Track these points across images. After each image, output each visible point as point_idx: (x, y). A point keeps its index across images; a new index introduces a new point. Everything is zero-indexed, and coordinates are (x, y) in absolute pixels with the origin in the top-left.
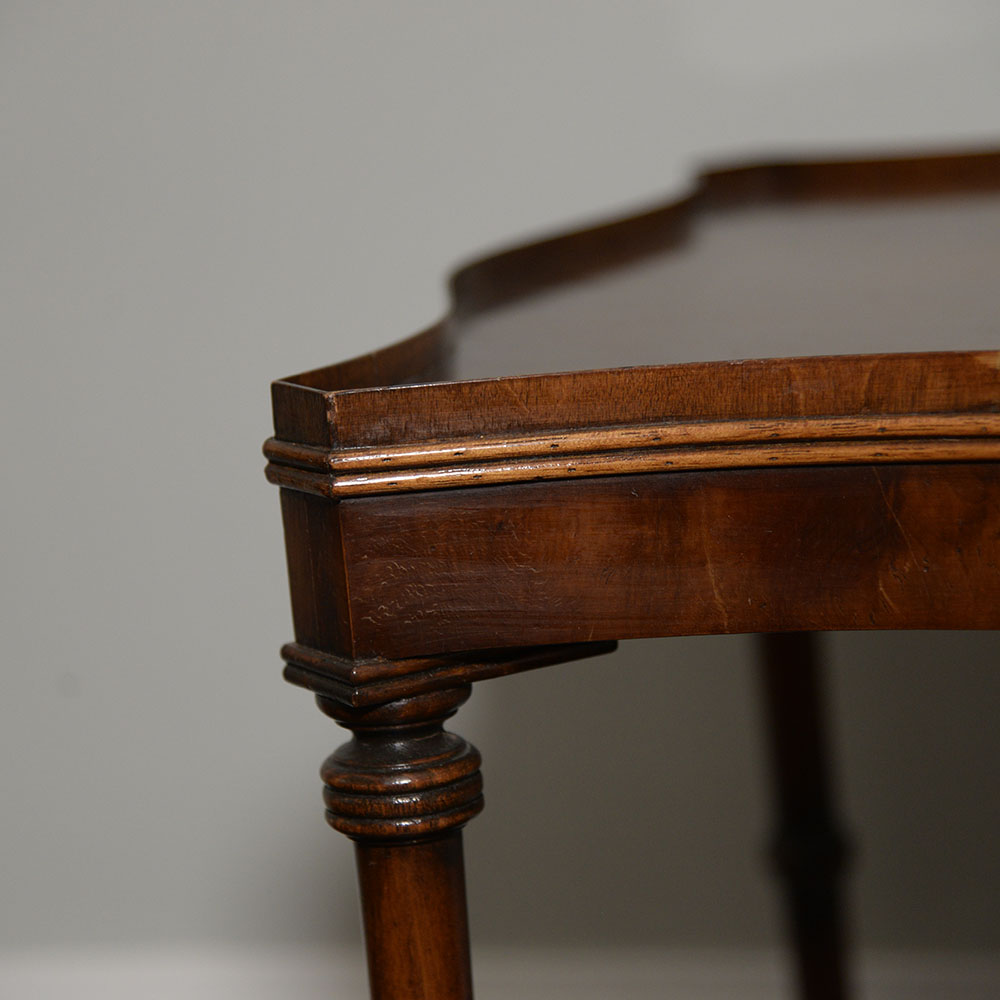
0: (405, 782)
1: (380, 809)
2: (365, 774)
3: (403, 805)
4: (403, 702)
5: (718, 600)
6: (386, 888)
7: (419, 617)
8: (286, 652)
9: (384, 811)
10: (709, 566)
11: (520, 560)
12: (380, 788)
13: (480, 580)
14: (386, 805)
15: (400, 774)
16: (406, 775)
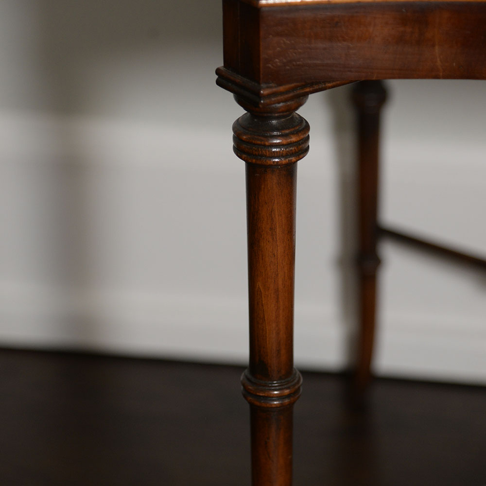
0: (278, 141)
1: (266, 153)
2: (259, 136)
3: (277, 152)
4: (281, 104)
5: (439, 63)
6: (263, 186)
7: (294, 65)
8: (218, 72)
9: (268, 154)
10: (437, 47)
11: (344, 40)
12: (267, 144)
13: (325, 49)
14: (269, 151)
15: (276, 137)
16: (279, 138)
